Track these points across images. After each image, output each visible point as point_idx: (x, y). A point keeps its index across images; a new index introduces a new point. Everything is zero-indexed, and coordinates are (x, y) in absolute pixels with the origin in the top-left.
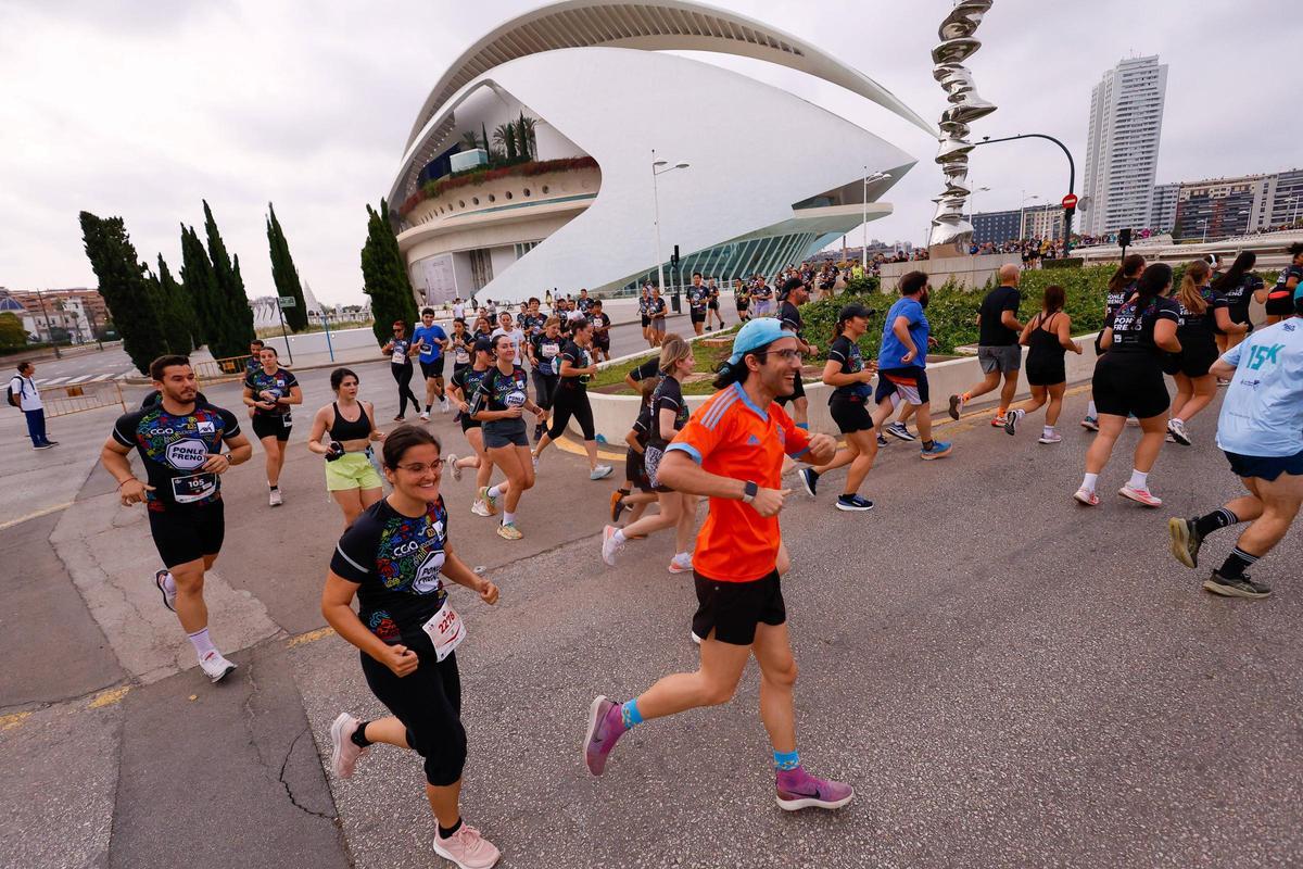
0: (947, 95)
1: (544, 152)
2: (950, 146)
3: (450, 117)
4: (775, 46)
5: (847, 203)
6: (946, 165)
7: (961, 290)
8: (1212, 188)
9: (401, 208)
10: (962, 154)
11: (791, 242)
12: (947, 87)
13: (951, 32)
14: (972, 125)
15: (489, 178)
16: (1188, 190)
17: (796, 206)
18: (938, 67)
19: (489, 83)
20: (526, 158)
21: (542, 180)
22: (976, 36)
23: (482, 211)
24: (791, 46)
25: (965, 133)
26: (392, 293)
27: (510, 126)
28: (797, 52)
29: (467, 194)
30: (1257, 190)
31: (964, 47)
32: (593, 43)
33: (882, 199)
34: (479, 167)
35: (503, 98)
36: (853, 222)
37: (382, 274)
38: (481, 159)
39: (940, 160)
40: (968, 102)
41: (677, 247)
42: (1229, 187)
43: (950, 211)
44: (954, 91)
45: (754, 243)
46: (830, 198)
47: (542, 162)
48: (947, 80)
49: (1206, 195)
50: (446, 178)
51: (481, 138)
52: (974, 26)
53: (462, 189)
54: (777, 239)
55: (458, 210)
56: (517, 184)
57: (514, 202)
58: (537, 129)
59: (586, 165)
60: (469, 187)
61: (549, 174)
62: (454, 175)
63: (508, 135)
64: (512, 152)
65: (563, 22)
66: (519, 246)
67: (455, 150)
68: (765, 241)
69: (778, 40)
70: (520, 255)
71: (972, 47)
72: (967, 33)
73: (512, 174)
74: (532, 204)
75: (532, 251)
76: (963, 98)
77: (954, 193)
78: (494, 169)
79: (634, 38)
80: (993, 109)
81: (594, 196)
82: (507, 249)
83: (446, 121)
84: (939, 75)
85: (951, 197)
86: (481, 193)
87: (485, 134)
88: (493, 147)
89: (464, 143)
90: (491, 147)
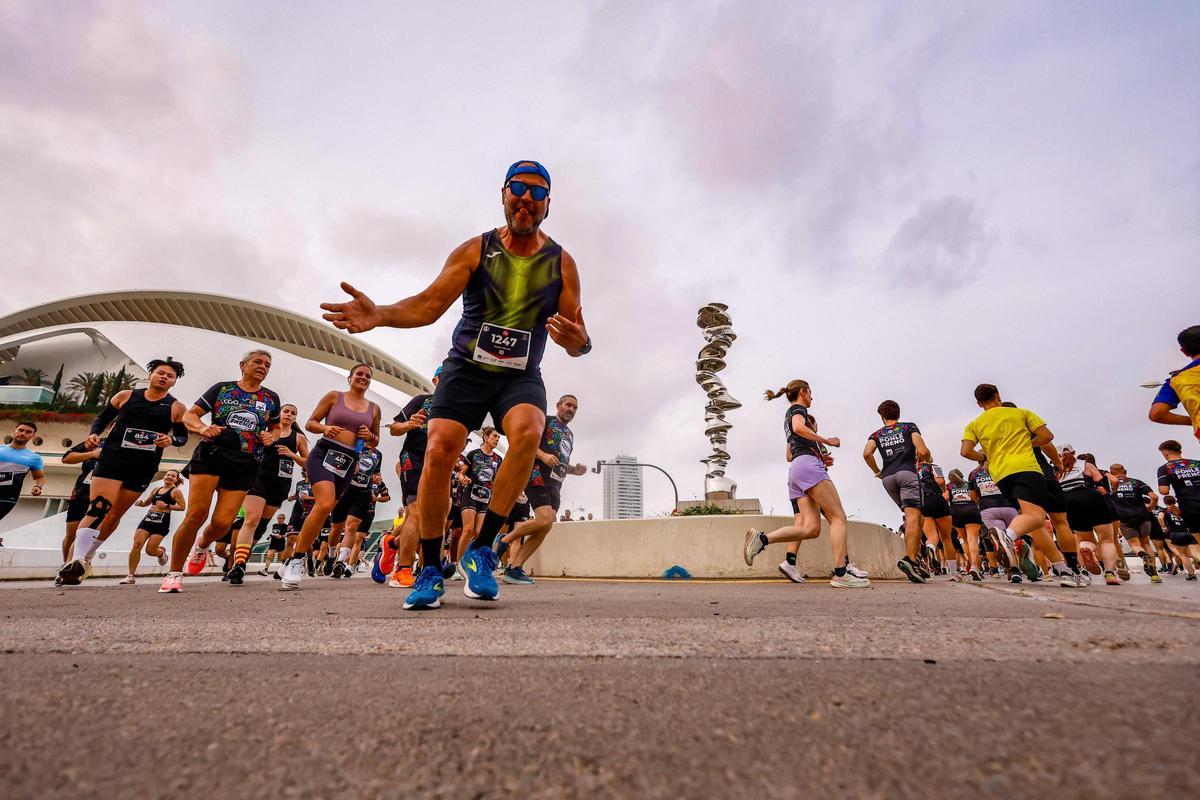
0: (707, 392)
2: (715, 423)
6: (712, 436)
10: (725, 429)
12: (706, 387)
13: (708, 354)
14: (728, 413)
18: (700, 372)
19: (91, 333)
22: (724, 359)
25: (725, 417)
27: (102, 376)
31: (717, 364)
34: (36, 405)
38: (41, 398)
39: (708, 432)
40: (721, 398)
43: (720, 468)
44: (711, 390)
48: (706, 382)
51: (52, 379)
52: (723, 353)
63: (94, 384)
66: (54, 504)
71: (720, 365)
72: (719, 357)
76: (722, 394)
77: (720, 456)
78: (56, 412)
80: (739, 406)
84: (700, 379)
85: (717, 459)
87: (60, 376)
88: (65, 390)
89: (21, 378)
90: (62, 390)
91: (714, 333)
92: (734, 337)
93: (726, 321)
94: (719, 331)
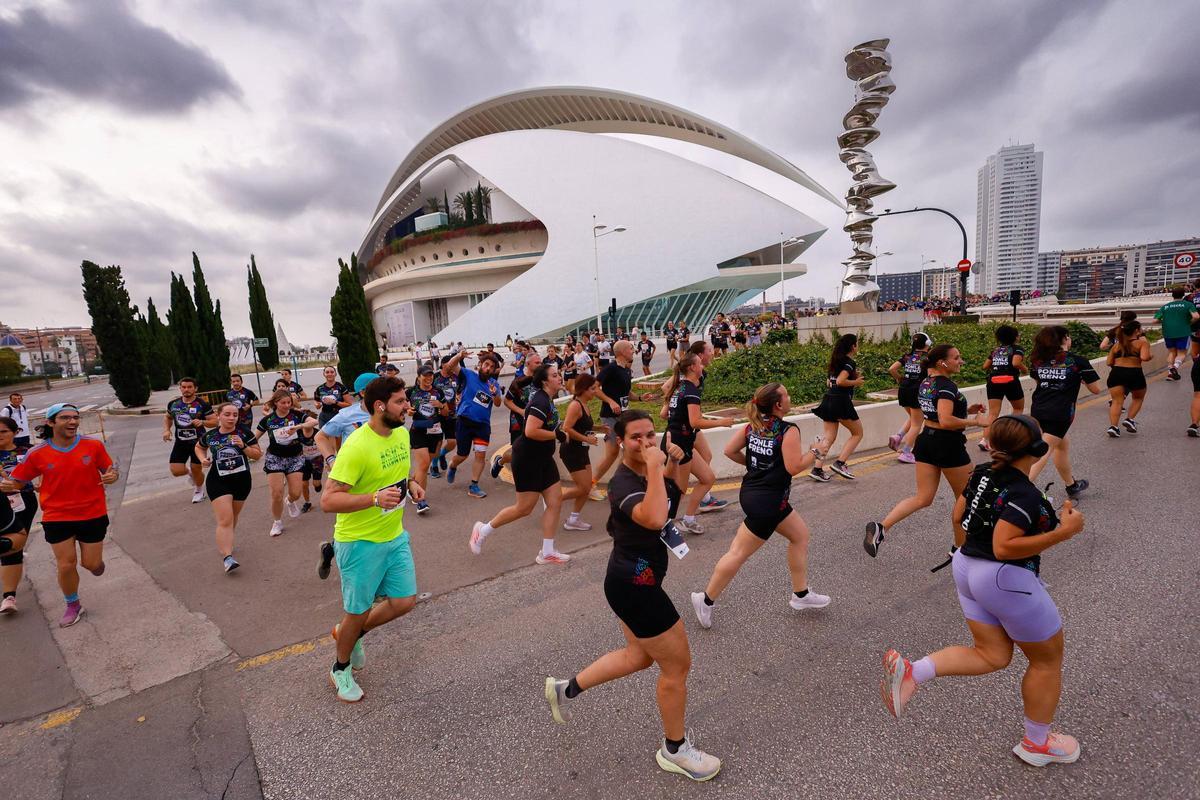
0: (852, 174)
1: (498, 215)
2: (856, 217)
3: (416, 185)
4: (701, 131)
5: (766, 264)
6: (853, 233)
7: (870, 341)
8: (1089, 256)
9: (369, 262)
10: (867, 224)
11: (717, 297)
12: (852, 168)
13: (854, 123)
14: (873, 200)
15: (447, 237)
16: (1068, 258)
17: (721, 266)
18: (843, 151)
19: (452, 158)
20: (482, 220)
21: (494, 240)
22: (875, 126)
23: (440, 266)
24: (716, 131)
25: (869, 206)
26: (356, 336)
27: (468, 193)
28: (721, 137)
29: (428, 251)
30: (1129, 258)
31: (866, 135)
32: (544, 126)
33: (798, 261)
34: (440, 228)
35: (464, 170)
36: (772, 280)
37: (348, 319)
38: (442, 221)
39: (849, 229)
40: (871, 180)
41: (614, 300)
42: (1104, 255)
43: (858, 272)
44: (858, 172)
45: (683, 297)
46: (752, 259)
47: (495, 225)
48: (852, 162)
49: (1085, 262)
50: (410, 236)
51: (443, 203)
52: (874, 118)
53: (422, 246)
54: (704, 295)
55: (419, 264)
56: (472, 243)
57: (470, 258)
58: (493, 197)
59: (536, 227)
60: (431, 244)
61: (501, 236)
62: (417, 235)
63: (467, 201)
64: (469, 215)
65: (518, 108)
66: (473, 297)
67: (420, 213)
68: (694, 296)
69: (704, 126)
70: (473, 304)
71: (872, 135)
72: (867, 124)
73: (469, 234)
74: (486, 260)
75: (485, 301)
76: (866, 177)
77: (861, 258)
78: (453, 229)
79: (579, 123)
80: (893, 187)
81: (541, 254)
82: (462, 299)
83: (413, 189)
84: (844, 158)
85: (858, 261)
86: (441, 249)
87: (446, 200)
88: (453, 210)
89: (427, 207)
90: (451, 211)
91: (866, 87)
92: (890, 89)
93: (882, 65)
94: (872, 83)
